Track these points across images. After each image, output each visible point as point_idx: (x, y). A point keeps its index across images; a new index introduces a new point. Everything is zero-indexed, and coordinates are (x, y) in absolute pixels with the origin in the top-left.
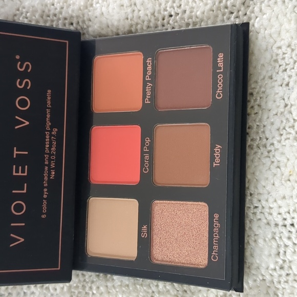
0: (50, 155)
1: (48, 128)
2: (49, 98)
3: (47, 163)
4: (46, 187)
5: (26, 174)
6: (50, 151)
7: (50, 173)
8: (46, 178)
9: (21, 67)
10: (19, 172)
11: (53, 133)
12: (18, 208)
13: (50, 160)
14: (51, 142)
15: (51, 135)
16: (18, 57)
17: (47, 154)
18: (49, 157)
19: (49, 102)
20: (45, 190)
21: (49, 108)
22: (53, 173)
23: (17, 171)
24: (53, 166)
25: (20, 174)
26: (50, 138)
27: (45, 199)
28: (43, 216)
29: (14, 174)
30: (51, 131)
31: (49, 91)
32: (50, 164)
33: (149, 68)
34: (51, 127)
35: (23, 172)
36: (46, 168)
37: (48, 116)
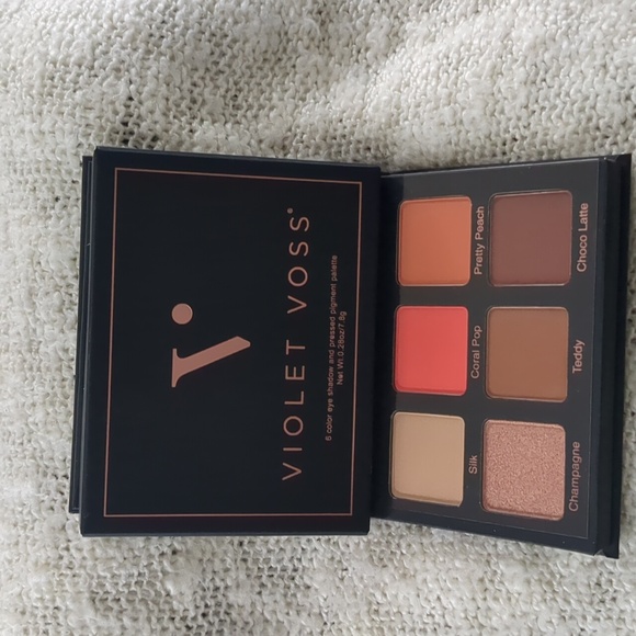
0: (336, 350)
1: (333, 312)
2: (334, 267)
3: (331, 361)
4: (330, 397)
5: (302, 378)
6: (336, 344)
7: (336, 377)
8: (331, 384)
9: (295, 225)
10: (293, 376)
11: (340, 318)
12: (293, 426)
13: (336, 358)
14: (337, 331)
15: (337, 322)
16: (290, 211)
17: (332, 348)
18: (336, 354)
19: (334, 274)
20: (330, 401)
21: (334, 282)
22: (341, 376)
23: (291, 374)
24: (340, 366)
25: (295, 378)
26: (336, 326)
27: (330, 414)
28: (327, 439)
29: (287, 378)
30: (337, 316)
31: (335, 258)
32: (336, 363)
33: (481, 221)
34: (338, 310)
35: (299, 375)
36: (331, 369)
37: (334, 293)
